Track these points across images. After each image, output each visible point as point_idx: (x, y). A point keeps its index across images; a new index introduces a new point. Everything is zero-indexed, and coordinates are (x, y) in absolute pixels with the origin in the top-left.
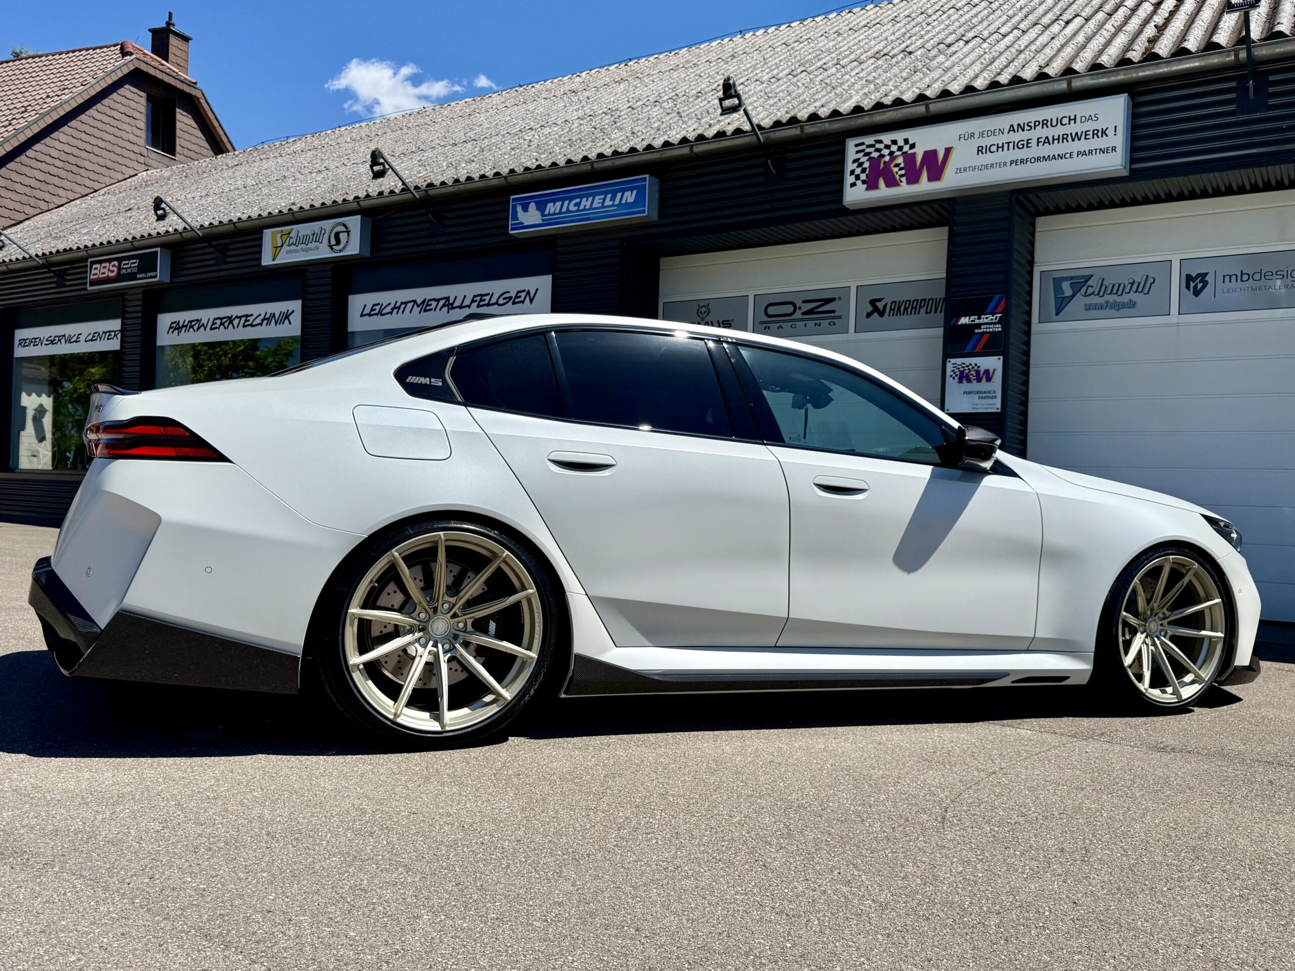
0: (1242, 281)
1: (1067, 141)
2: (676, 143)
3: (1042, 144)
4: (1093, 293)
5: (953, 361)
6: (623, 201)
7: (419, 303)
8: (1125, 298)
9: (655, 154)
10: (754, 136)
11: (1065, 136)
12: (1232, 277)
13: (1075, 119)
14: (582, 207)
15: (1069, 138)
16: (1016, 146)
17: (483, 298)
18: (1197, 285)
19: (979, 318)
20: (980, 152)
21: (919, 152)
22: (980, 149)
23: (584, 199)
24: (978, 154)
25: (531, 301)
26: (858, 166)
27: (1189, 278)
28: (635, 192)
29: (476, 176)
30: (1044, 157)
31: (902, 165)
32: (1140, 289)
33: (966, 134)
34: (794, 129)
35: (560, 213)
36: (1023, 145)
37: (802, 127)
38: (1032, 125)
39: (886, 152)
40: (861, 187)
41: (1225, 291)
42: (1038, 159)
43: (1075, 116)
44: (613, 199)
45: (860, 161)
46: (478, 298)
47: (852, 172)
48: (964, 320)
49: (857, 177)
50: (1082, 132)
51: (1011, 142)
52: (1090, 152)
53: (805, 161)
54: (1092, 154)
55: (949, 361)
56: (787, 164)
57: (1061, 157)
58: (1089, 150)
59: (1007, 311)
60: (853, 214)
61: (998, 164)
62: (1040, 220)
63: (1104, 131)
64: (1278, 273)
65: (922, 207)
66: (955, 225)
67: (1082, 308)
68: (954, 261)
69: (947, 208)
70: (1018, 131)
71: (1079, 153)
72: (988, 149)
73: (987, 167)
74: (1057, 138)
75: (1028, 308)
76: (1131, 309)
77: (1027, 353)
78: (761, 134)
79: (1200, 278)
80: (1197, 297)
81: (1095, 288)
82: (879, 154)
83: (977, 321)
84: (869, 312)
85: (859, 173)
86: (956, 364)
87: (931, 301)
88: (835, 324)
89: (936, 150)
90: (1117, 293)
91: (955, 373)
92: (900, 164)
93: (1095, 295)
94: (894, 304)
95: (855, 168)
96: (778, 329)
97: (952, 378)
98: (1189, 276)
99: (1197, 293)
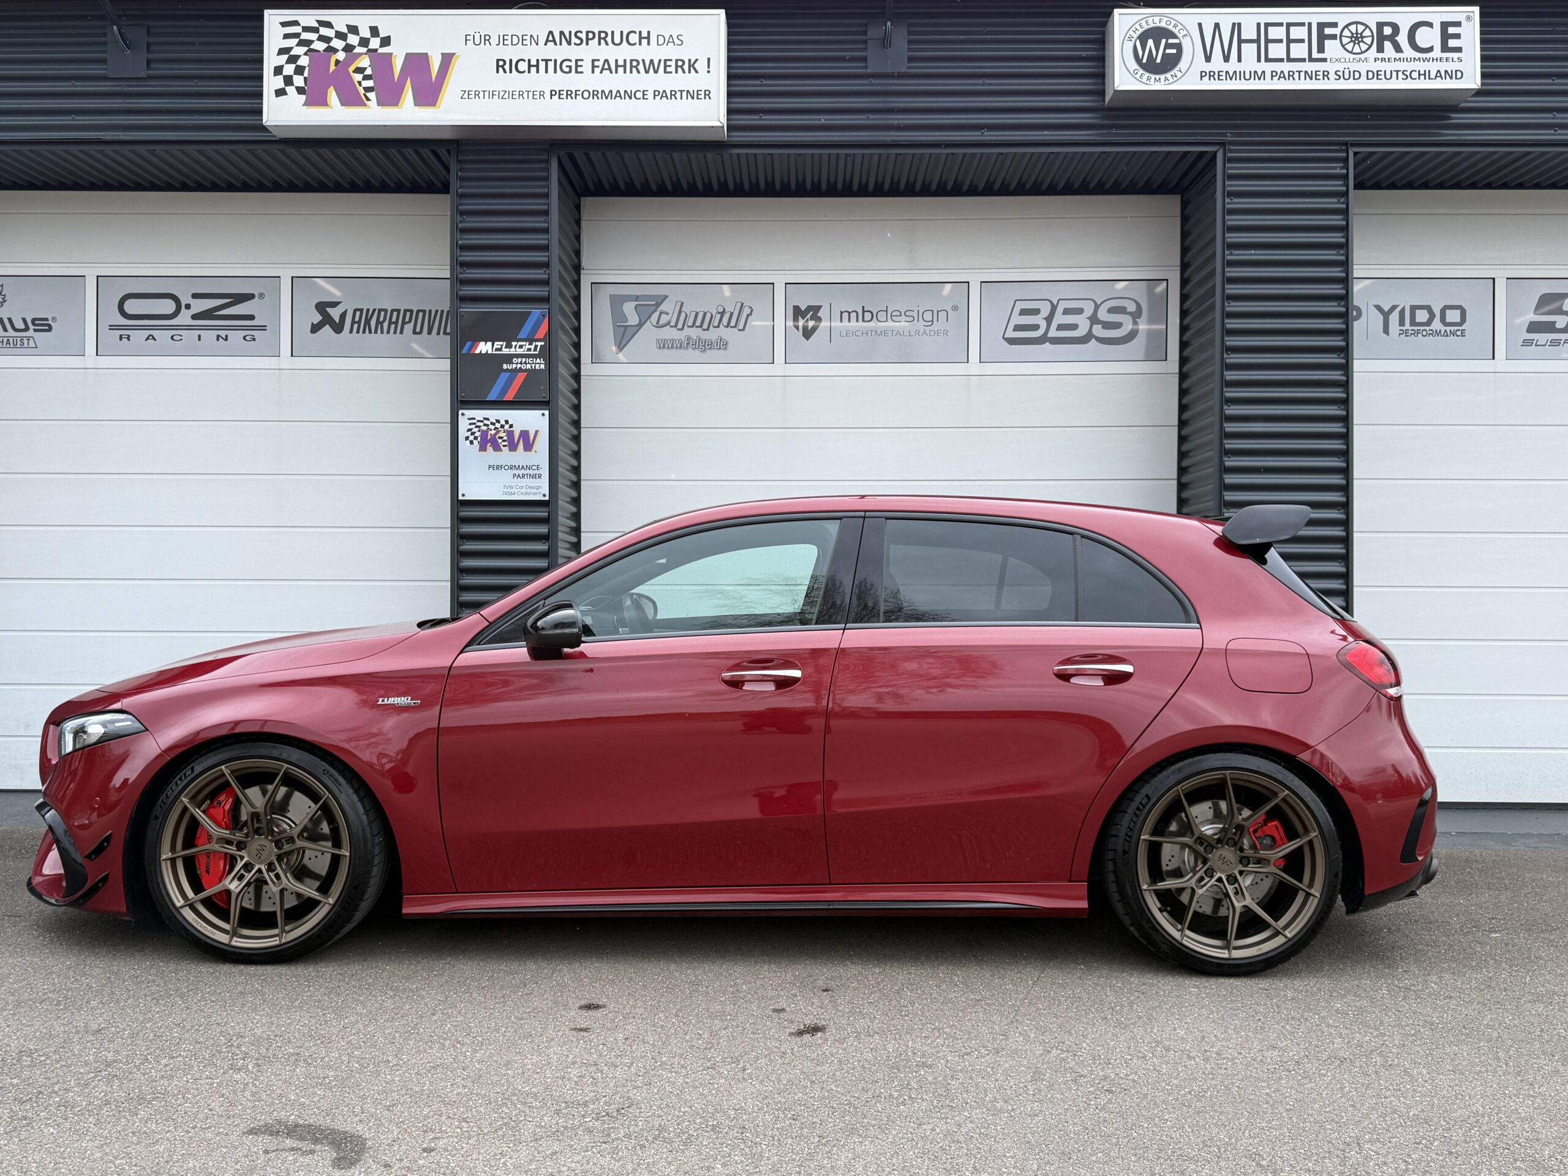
0: (864, 320)
1: (638, 72)
3: (599, 69)
4: (667, 324)
5: (469, 413)
8: (712, 335)
11: (635, 63)
12: (852, 314)
13: (648, 38)
15: (641, 67)
16: (559, 66)
18: (807, 320)
19: (509, 346)
20: (500, 69)
21: (398, 53)
22: (501, 63)
24: (498, 72)
26: (286, 63)
30: (603, 91)
31: (368, 72)
32: (732, 323)
33: (477, 35)
36: (570, 67)
38: (583, 36)
40: (294, 98)
41: (844, 333)
42: (594, 94)
43: (649, 33)
45: (291, 53)
47: (278, 70)
48: (484, 348)
49: (288, 81)
50: (660, 60)
51: (551, 60)
52: (673, 94)
53: (186, 40)
54: (676, 98)
55: (463, 414)
56: (152, 40)
57: (629, 95)
58: (671, 91)
59: (549, 337)
60: (281, 147)
61: (531, 94)
62: (587, 203)
63: (692, 63)
64: (907, 313)
65: (404, 150)
66: (460, 188)
67: (654, 345)
68: (464, 248)
69: (445, 161)
70: (561, 44)
71: (657, 93)
72: (514, 66)
73: (514, 97)
74: (623, 64)
75: (576, 339)
76: (722, 351)
77: (577, 408)
79: (811, 313)
80: (807, 339)
81: (670, 315)
82: (326, 45)
83: (505, 351)
84: (315, 323)
85: (292, 73)
86: (474, 419)
87: (421, 314)
88: (254, 340)
89: (427, 54)
90: (701, 326)
91: (473, 434)
92: (366, 68)
93: (671, 327)
94: (358, 313)
95: (284, 63)
96: (146, 340)
97: (468, 441)
98: (797, 308)
99: (807, 335)
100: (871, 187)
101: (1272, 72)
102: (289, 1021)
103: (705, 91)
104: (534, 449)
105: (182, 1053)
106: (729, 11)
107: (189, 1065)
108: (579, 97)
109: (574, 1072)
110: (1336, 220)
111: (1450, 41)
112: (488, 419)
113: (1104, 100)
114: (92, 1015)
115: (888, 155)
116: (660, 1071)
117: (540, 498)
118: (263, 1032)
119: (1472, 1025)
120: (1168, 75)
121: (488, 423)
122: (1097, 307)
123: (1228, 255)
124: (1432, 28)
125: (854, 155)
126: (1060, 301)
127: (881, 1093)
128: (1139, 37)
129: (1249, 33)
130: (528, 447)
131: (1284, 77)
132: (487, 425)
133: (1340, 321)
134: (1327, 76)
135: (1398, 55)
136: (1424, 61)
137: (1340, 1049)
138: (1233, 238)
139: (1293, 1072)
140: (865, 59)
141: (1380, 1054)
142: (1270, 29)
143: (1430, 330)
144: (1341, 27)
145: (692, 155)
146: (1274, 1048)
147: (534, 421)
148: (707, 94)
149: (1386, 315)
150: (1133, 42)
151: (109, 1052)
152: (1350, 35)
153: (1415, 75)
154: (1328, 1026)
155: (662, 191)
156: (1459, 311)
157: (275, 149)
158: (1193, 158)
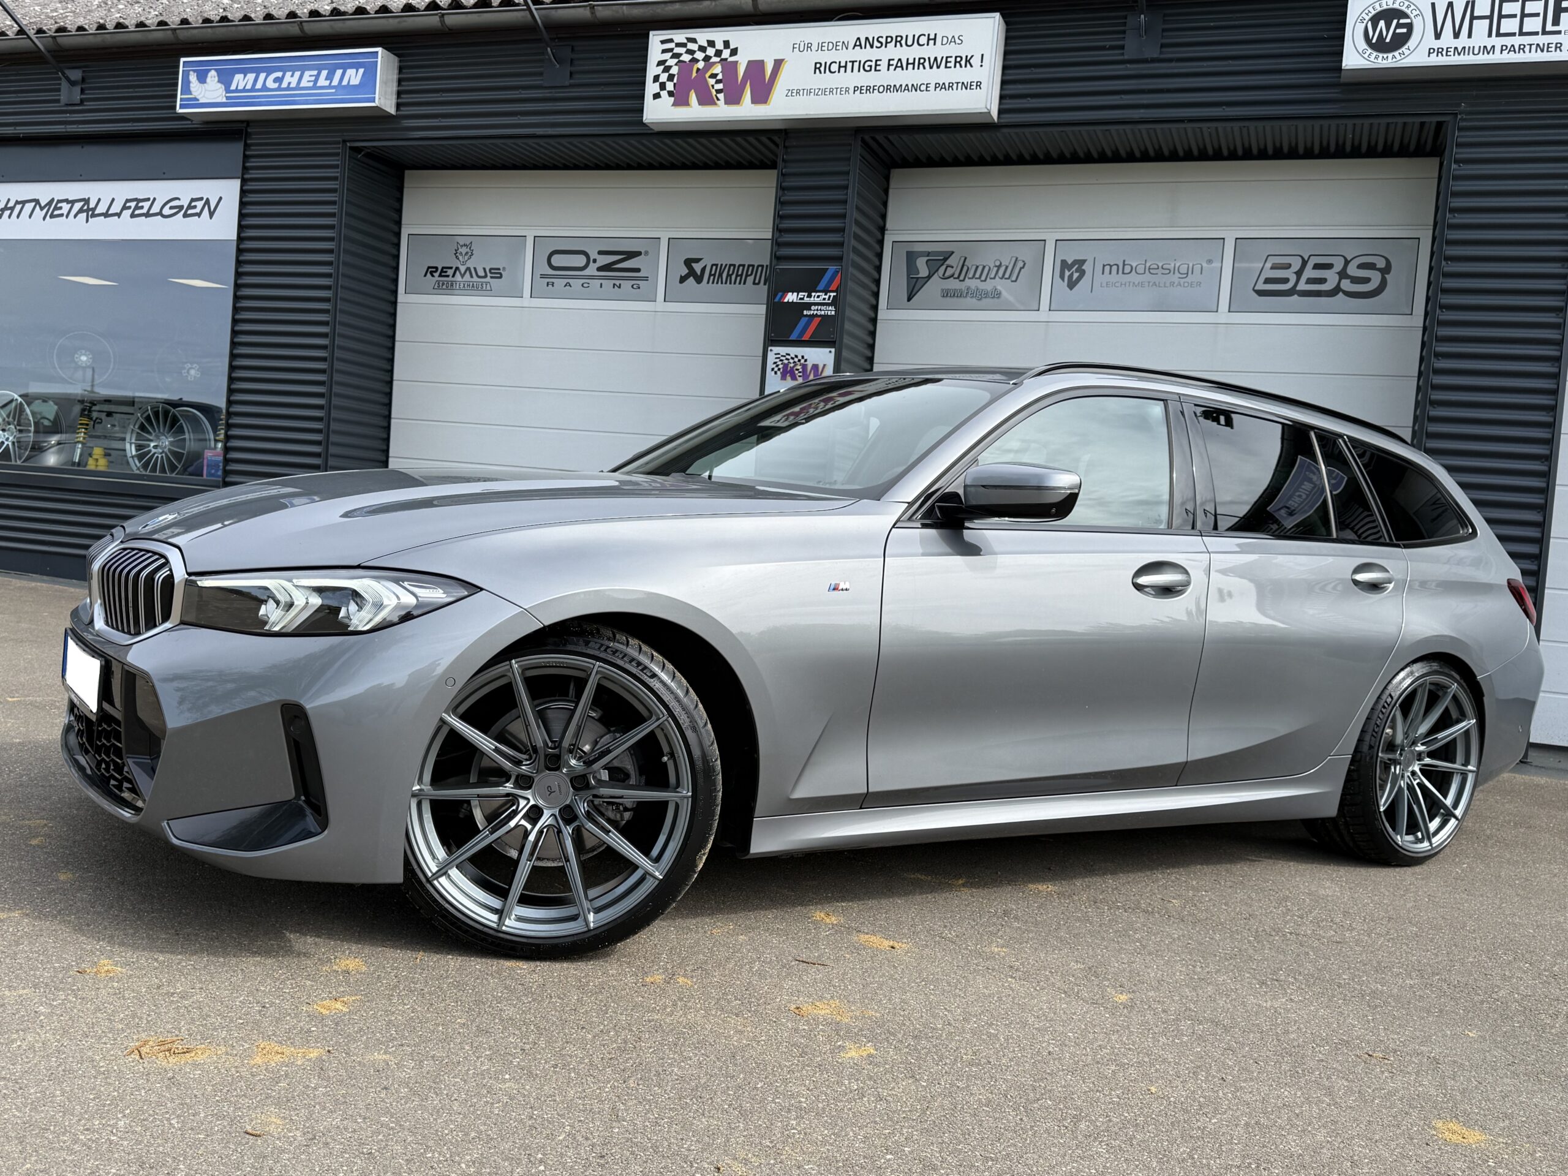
0: (1123, 273)
1: (924, 68)
2: (423, 8)
3: (893, 68)
4: (952, 276)
5: (776, 349)
6: (345, 83)
7: (43, 205)
8: (988, 286)
9: (391, 20)
10: (528, 14)
11: (922, 61)
12: (1113, 268)
13: (935, 39)
14: (284, 85)
15: (927, 64)
16: (862, 66)
17: (140, 204)
18: (1072, 273)
19: (809, 296)
20: (817, 71)
21: (742, 61)
22: (818, 66)
23: (289, 74)
24: (815, 73)
25: (211, 214)
26: (663, 72)
27: (1064, 262)
28: (361, 71)
29: (131, 23)
30: (895, 86)
31: (720, 77)
32: (1007, 276)
33: (802, 44)
34: (581, 10)
35: (253, 89)
36: (871, 66)
37: (593, 8)
38: (883, 40)
39: (699, 55)
40: (666, 100)
41: (1104, 284)
42: (888, 88)
43: (935, 35)
44: (330, 77)
45: (667, 64)
46: (133, 204)
47: (656, 78)
48: (791, 297)
49: (663, 86)
50: (942, 58)
51: (857, 61)
52: (951, 86)
53: (597, 55)
54: (953, 89)
55: (771, 350)
56: (574, 56)
57: (916, 88)
58: (950, 83)
59: (842, 288)
60: (658, 137)
61: (839, 89)
62: (896, 174)
63: (968, 59)
64: (1164, 267)
65: (747, 138)
66: (785, 167)
67: (939, 293)
68: (784, 217)
70: (865, 48)
71: (937, 85)
72: (828, 68)
73: (826, 93)
74: (912, 62)
75: (875, 289)
77: (871, 347)
78: (536, 9)
79: (1077, 266)
81: (954, 269)
82: (691, 57)
83: (807, 300)
84: (683, 275)
85: (665, 80)
86: (779, 354)
88: (639, 288)
89: (763, 61)
90: (980, 278)
91: (777, 366)
92: (717, 75)
93: (955, 278)
94: (714, 267)
95: (660, 72)
96: (565, 286)
97: (773, 372)
98: (1064, 263)
99: (1072, 285)
100: (1138, 155)
101: (1502, 46)
103: (978, 82)
106: (1005, 13)
108: (876, 92)
112: (788, 355)
113: (1340, 75)
115: (1139, 129)
120: (1396, 54)
122: (1347, 262)
125: (1109, 130)
126: (1311, 257)
128: (1371, 19)
129: (1483, 8)
131: (1515, 50)
132: (788, 359)
133: (1562, 281)
134: (1560, 48)
138: (1457, 202)
140: (1122, 47)
142: (1505, 4)
147: (823, 357)
148: (979, 85)
150: (1364, 24)
155: (956, 163)
157: (654, 139)
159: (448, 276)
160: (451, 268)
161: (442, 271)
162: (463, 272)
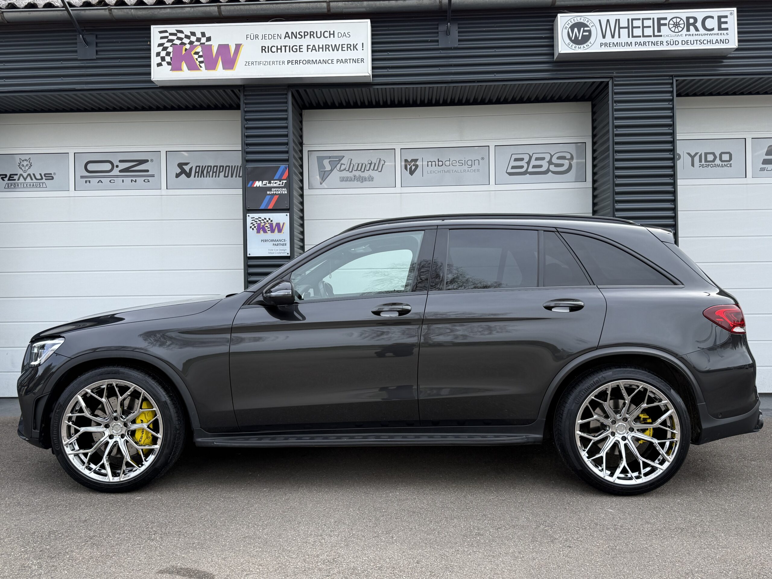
0: (438, 166)
1: (329, 51)
3: (311, 50)
4: (344, 169)
5: (252, 215)
8: (366, 174)
10: (66, 11)
11: (327, 47)
12: (433, 163)
13: (334, 34)
15: (330, 48)
16: (291, 49)
18: (411, 167)
19: (270, 183)
20: (263, 51)
21: (215, 44)
22: (264, 48)
24: (262, 52)
26: (163, 50)
30: (312, 60)
31: (201, 54)
32: (376, 168)
33: (252, 35)
34: (104, 10)
36: (297, 49)
37: (110, 10)
38: (302, 34)
40: (166, 67)
41: (429, 172)
42: (308, 62)
43: (334, 31)
45: (164, 46)
47: (158, 54)
48: (258, 184)
49: (163, 59)
50: (339, 45)
51: (287, 46)
52: (346, 61)
53: (115, 40)
54: (347, 63)
55: (249, 216)
56: (98, 41)
57: (325, 62)
58: (345, 59)
59: (289, 178)
60: (160, 90)
61: (278, 62)
62: (305, 112)
63: (355, 46)
64: (459, 162)
65: (218, 91)
66: (246, 108)
67: (338, 180)
68: (247, 137)
69: (237, 94)
70: (292, 38)
71: (338, 60)
72: (270, 49)
73: (270, 64)
74: (322, 47)
75: (301, 178)
76: (371, 182)
77: (302, 211)
78: (72, 10)
79: (413, 162)
80: (412, 175)
81: (346, 165)
82: (181, 42)
83: (268, 185)
84: (178, 173)
85: (165, 56)
86: (254, 218)
87: (228, 168)
88: (149, 181)
89: (228, 45)
90: (361, 170)
91: (254, 225)
92: (199, 52)
93: (346, 171)
94: (198, 168)
95: (161, 51)
96: (98, 183)
97: (251, 229)
98: (406, 161)
99: (412, 173)
100: (441, 102)
101: (635, 42)
102: (175, 515)
103: (361, 59)
104: (282, 232)
105: (126, 532)
106: (372, 20)
107: (129, 537)
108: (301, 64)
109: (311, 540)
110: (668, 113)
111: (722, 25)
112: (260, 218)
113: (553, 58)
114: (82, 512)
115: (449, 87)
116: (352, 539)
117: (286, 255)
118: (163, 520)
119: (745, 510)
120: (585, 45)
121: (261, 219)
122: (552, 156)
123: (615, 131)
124: (713, 19)
125: (433, 87)
126: (534, 154)
127: (459, 549)
128: (570, 27)
129: (624, 24)
130: (280, 231)
131: (641, 45)
132: (260, 221)
133: (671, 162)
134: (662, 43)
135: (697, 33)
136: (710, 35)
137: (681, 524)
138: (618, 123)
139: (658, 536)
140: (437, 41)
141: (700, 526)
142: (634, 21)
143: (714, 164)
144: (668, 20)
145: (355, 90)
146: (648, 523)
147: (283, 218)
149: (693, 157)
150: (567, 30)
151: (91, 531)
152: (673, 23)
153: (705, 42)
154: (674, 511)
155: (341, 106)
156: (728, 155)
157: (157, 91)
158: (597, 84)
159: (15, 180)
160: (17, 175)
161: (10, 177)
162: (25, 177)
